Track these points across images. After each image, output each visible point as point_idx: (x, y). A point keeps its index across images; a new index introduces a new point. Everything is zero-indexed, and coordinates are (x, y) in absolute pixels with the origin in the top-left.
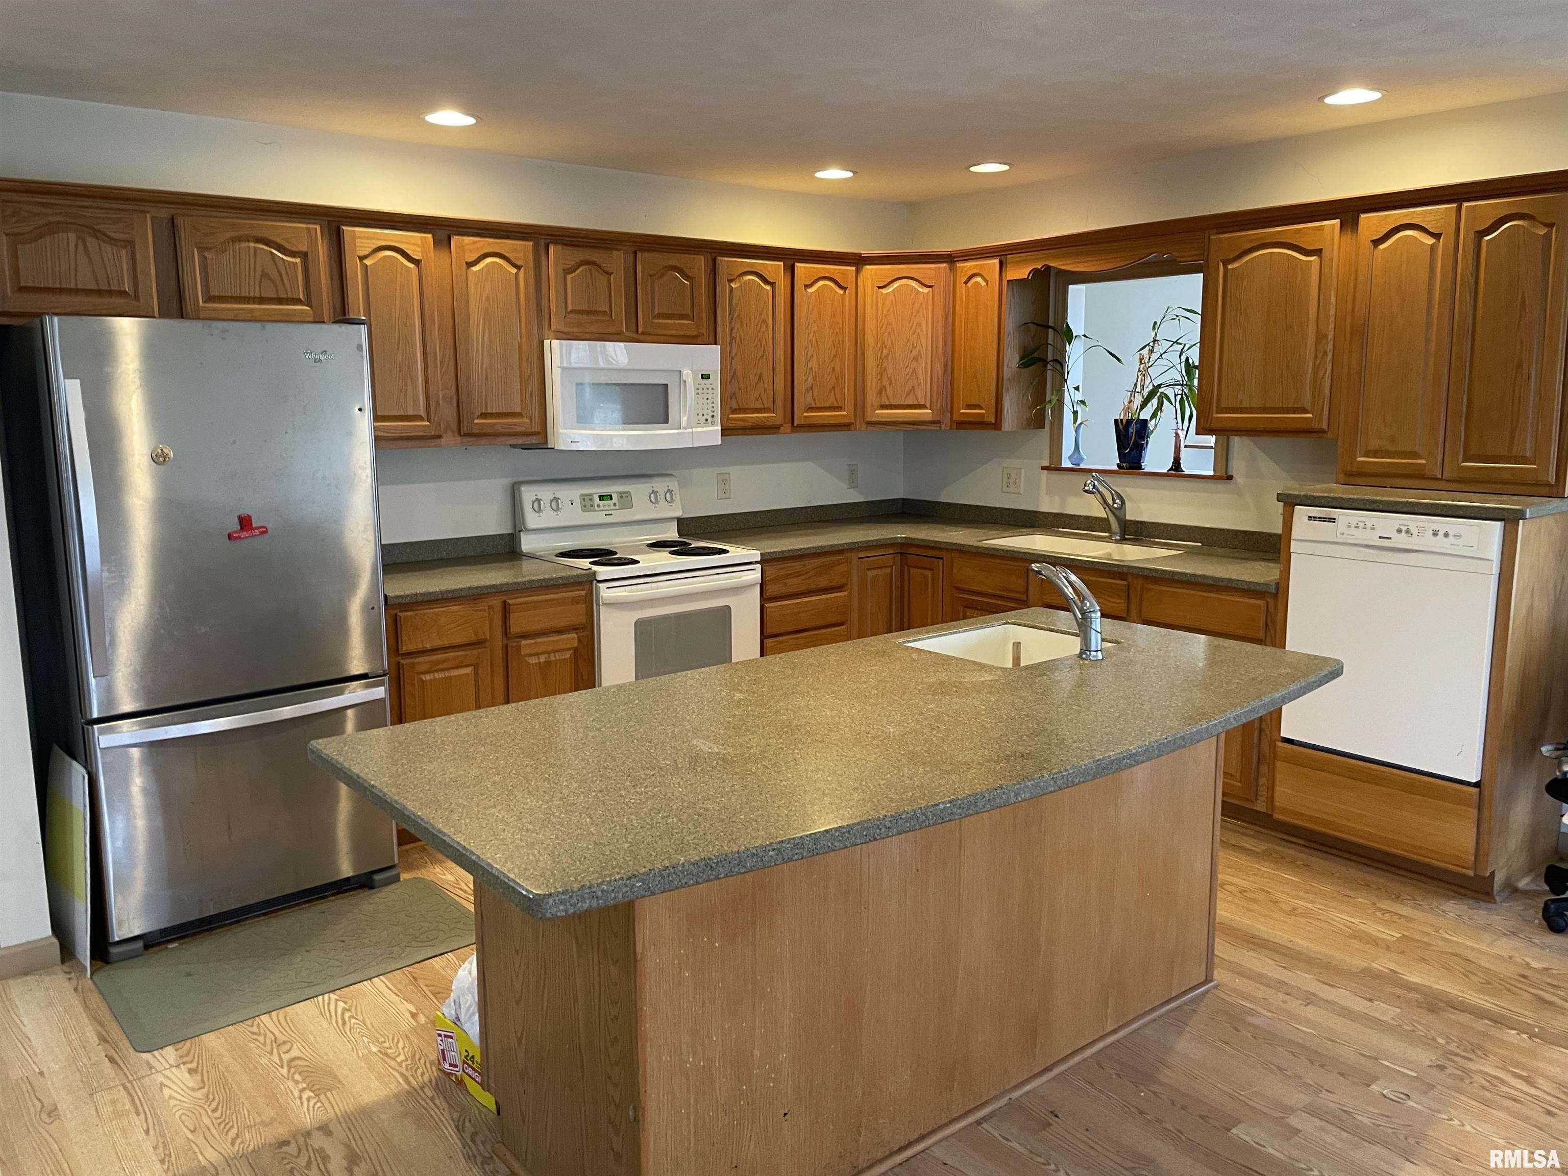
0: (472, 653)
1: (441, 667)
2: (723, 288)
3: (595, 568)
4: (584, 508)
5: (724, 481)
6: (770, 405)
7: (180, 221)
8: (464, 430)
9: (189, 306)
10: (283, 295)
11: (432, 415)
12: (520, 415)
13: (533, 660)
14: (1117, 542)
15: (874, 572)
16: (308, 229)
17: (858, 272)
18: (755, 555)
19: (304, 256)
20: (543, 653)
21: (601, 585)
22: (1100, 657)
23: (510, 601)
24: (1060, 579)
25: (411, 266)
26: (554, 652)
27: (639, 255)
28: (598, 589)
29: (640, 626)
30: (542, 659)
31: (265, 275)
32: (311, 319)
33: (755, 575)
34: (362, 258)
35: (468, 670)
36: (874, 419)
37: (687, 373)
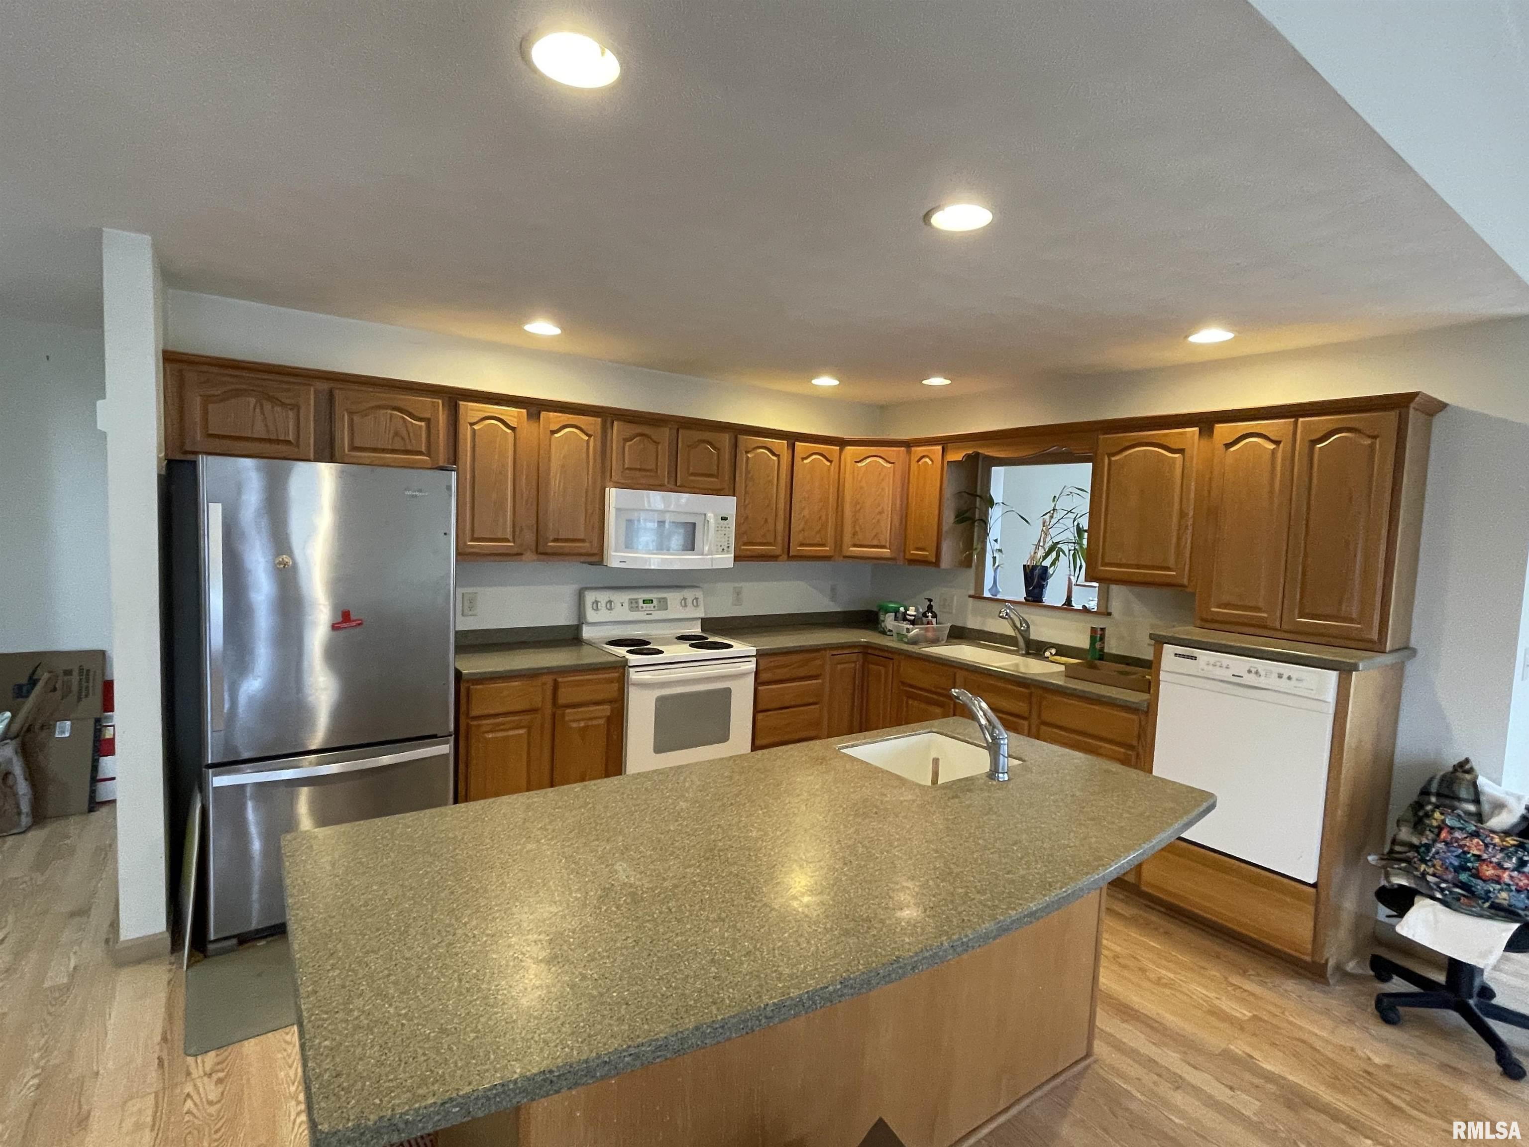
0: (527, 717)
1: (502, 727)
2: (742, 458)
3: (630, 657)
4: (632, 609)
5: (738, 593)
6: (772, 541)
7: (337, 393)
8: (541, 549)
9: (337, 454)
10: (409, 448)
11: (516, 539)
12: (583, 541)
13: (574, 725)
14: (1023, 655)
15: (842, 666)
16: (433, 402)
17: (841, 451)
18: (752, 650)
19: (428, 421)
20: (583, 720)
21: (631, 669)
22: (1006, 779)
23: (560, 680)
24: (974, 704)
25: (509, 431)
26: (591, 719)
27: (681, 431)
28: (629, 673)
29: (661, 702)
30: (582, 724)
31: (397, 434)
32: (429, 466)
33: (751, 666)
34: (472, 424)
35: (521, 731)
36: (848, 554)
37: (710, 515)
